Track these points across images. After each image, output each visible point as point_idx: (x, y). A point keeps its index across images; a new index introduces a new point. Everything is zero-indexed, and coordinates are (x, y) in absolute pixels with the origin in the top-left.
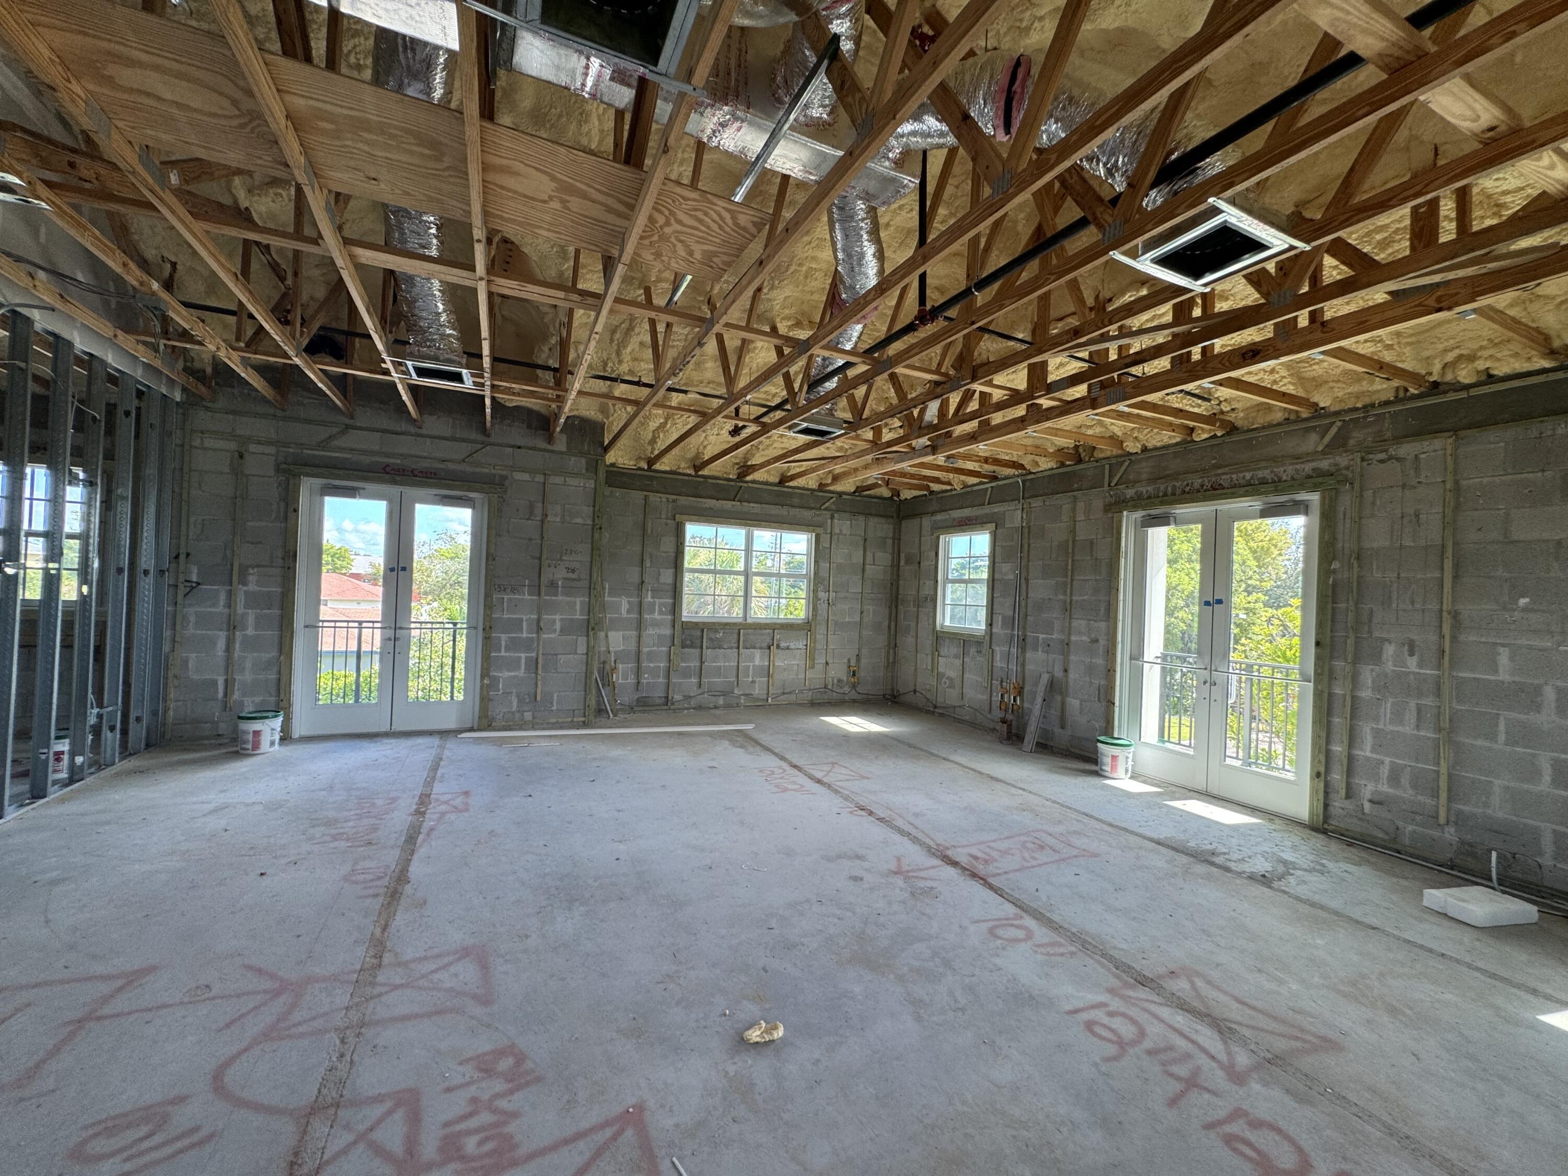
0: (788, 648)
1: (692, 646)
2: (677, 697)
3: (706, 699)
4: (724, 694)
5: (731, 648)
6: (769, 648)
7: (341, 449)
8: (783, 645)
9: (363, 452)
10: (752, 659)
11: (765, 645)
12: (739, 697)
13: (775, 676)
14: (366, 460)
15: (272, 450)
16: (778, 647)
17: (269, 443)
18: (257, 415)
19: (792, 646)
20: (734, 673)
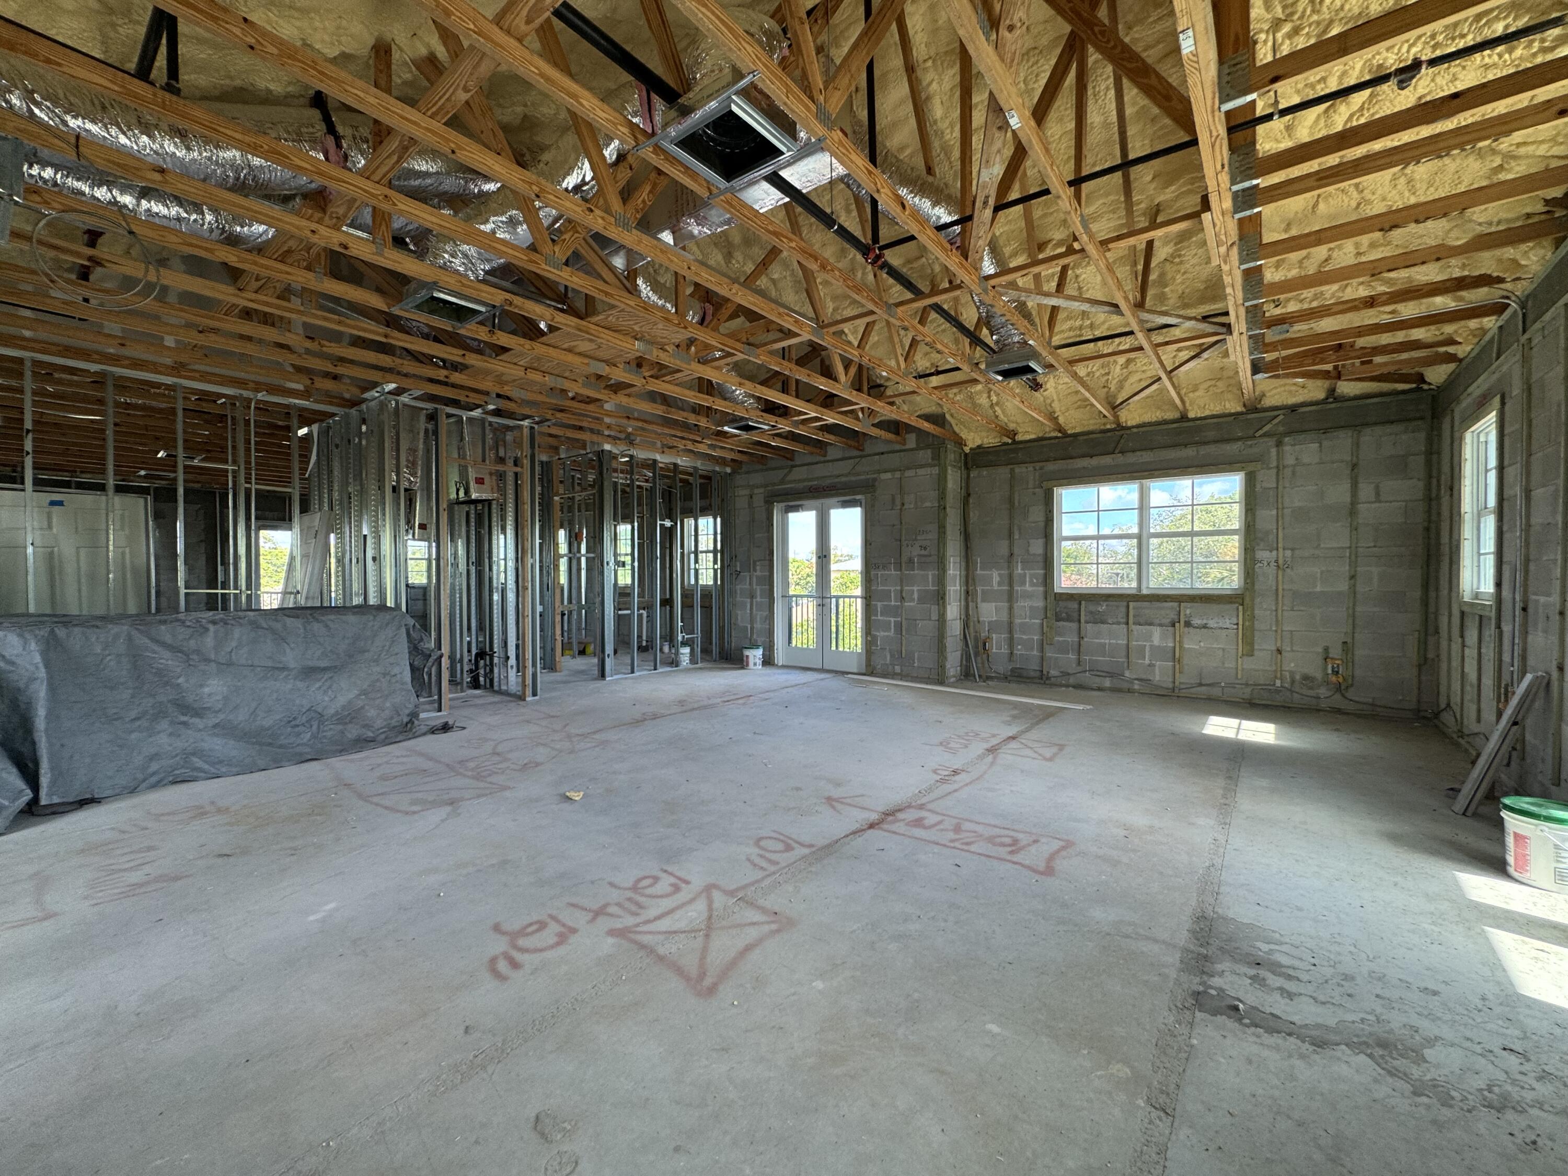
0: (1205, 627)
1: (1069, 619)
2: (1053, 673)
3: (1087, 678)
4: (1111, 675)
5: (1119, 623)
6: (1173, 625)
7: (791, 482)
8: (1196, 621)
9: (800, 481)
10: (1149, 637)
11: (1167, 621)
12: (1131, 681)
13: (1185, 661)
14: (801, 485)
15: (762, 490)
16: (1188, 624)
17: (762, 486)
18: (757, 471)
19: (1212, 624)
20: (1124, 653)
